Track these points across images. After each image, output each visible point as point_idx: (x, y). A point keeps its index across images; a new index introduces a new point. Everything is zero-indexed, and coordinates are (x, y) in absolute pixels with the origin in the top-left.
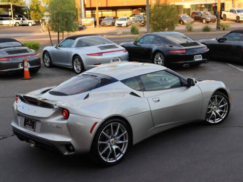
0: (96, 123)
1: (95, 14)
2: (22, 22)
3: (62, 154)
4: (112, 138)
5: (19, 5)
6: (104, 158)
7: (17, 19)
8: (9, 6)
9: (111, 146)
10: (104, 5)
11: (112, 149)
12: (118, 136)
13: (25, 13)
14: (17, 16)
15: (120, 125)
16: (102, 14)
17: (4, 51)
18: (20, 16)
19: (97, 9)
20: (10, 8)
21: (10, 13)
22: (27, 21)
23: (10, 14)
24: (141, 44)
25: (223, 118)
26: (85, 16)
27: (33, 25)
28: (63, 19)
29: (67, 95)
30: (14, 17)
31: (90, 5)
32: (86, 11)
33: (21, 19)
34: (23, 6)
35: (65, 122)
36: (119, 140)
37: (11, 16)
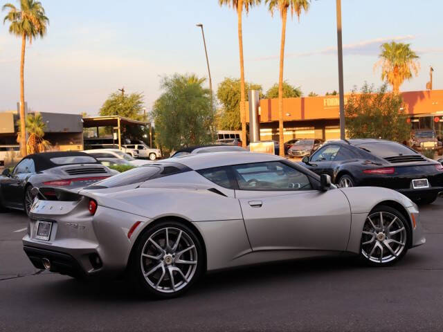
0: (138, 223)
1: (278, 136)
2: (138, 152)
3: (85, 272)
4: (167, 253)
5: (136, 121)
6: (152, 284)
7: (128, 147)
8: (114, 122)
9: (166, 266)
10: (298, 118)
11: (167, 271)
12: (178, 250)
13: (146, 136)
14: (129, 142)
15: (183, 234)
16: (294, 135)
17: (62, 169)
18: (134, 142)
19: (281, 125)
20: (117, 126)
21: (115, 134)
22: (146, 151)
23: (115, 138)
24: (317, 163)
25: (398, 255)
26: (259, 138)
27: (158, 159)
28: (186, 126)
29: (107, 188)
30: (122, 143)
31: (270, 116)
32: (261, 130)
33: (136, 146)
34: (141, 121)
35: (91, 219)
36: (180, 259)
37: (117, 142)
